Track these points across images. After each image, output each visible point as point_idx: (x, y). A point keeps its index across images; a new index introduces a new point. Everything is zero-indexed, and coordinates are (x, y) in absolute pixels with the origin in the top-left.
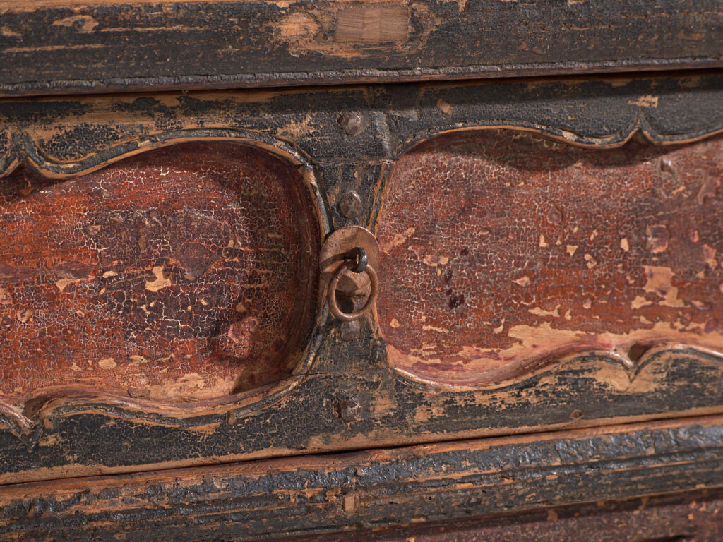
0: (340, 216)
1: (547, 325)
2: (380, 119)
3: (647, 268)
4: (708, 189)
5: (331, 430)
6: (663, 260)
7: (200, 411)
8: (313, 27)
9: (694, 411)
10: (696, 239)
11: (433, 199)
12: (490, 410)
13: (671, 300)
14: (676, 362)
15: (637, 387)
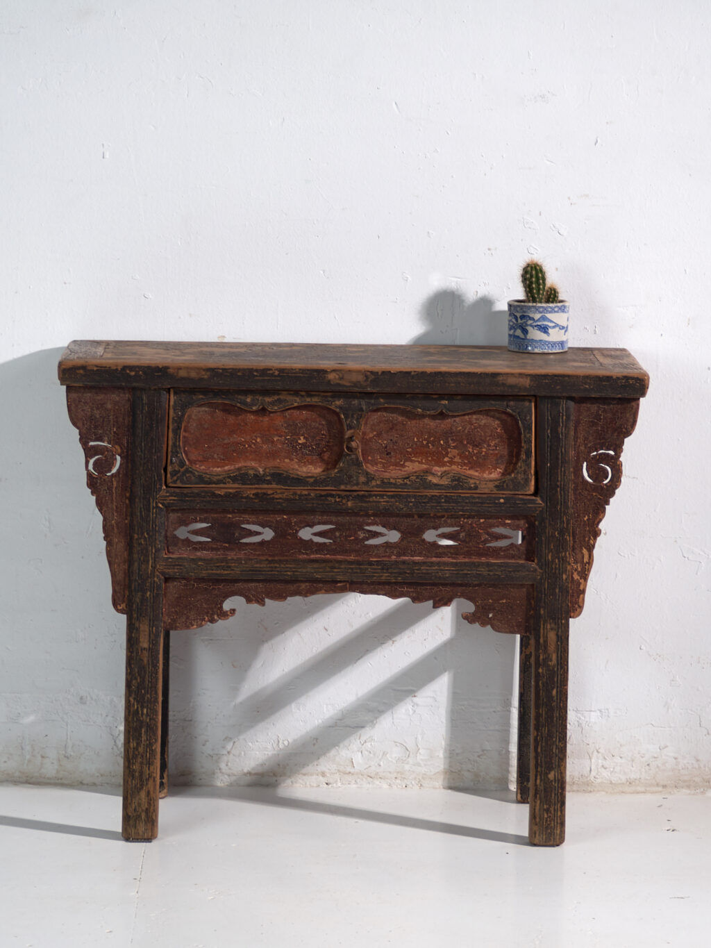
0: (350, 427)
1: (417, 463)
2: (363, 403)
3: (449, 450)
4: (469, 429)
5: (346, 484)
6: (455, 447)
7: (310, 475)
8: (337, 377)
9: (460, 491)
10: (465, 443)
11: (381, 425)
12: (395, 484)
13: (457, 459)
14: (454, 477)
15: (442, 482)
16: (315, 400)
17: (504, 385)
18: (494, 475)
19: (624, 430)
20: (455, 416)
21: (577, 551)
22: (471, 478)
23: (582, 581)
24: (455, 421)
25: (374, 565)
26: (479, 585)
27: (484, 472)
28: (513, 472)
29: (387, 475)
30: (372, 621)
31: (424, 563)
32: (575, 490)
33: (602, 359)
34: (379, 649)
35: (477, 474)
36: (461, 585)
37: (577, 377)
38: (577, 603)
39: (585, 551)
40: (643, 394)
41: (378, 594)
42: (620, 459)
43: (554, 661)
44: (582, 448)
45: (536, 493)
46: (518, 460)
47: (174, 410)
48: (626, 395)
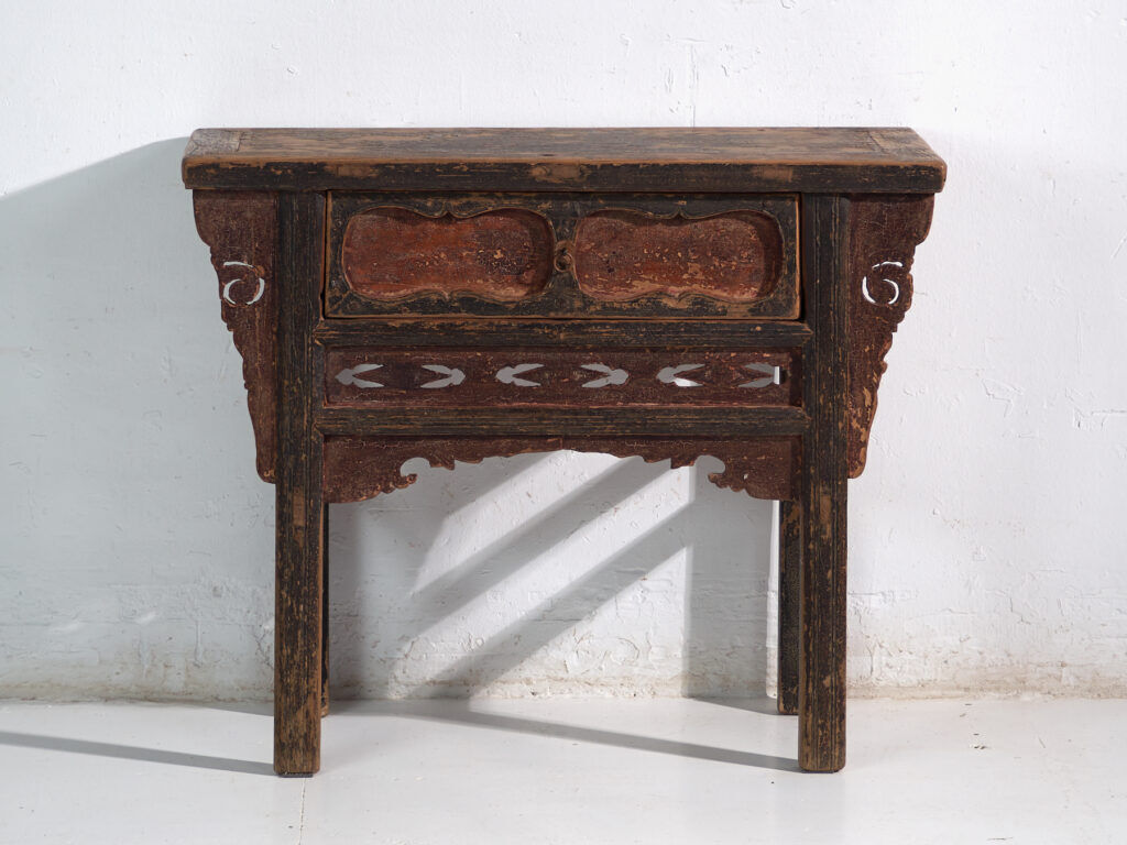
0: (561, 237)
1: (648, 282)
2: (577, 205)
3: (689, 264)
4: (715, 237)
5: (556, 310)
6: (696, 261)
7: (509, 299)
8: (544, 172)
9: (705, 317)
10: (710, 254)
11: (601, 233)
12: (620, 309)
13: (700, 276)
14: (696, 299)
15: (680, 306)
16: (515, 203)
17: (759, 179)
18: (747, 296)
19: (915, 235)
20: (696, 221)
21: (857, 392)
22: (718, 300)
23: (863, 430)
24: (696, 227)
25: (594, 414)
26: (730, 438)
27: (734, 291)
28: (771, 291)
29: (608, 298)
30: (587, 484)
31: (659, 411)
32: (853, 313)
33: (882, 143)
34: (598, 519)
35: (725, 294)
36: (707, 438)
37: (854, 167)
38: (857, 459)
39: (866, 391)
40: (939, 188)
41: (601, 452)
42: (911, 272)
43: (828, 535)
44: (861, 259)
45: (802, 318)
46: (778, 276)
47: (334, 218)
48: (917, 190)
